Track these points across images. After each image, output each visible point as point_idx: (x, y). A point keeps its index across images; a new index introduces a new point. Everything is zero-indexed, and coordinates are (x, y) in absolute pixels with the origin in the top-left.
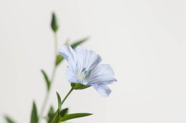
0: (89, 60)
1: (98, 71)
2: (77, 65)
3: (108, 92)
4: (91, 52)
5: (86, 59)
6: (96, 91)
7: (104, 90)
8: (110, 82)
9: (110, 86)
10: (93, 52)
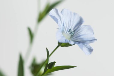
0: (73, 21)
1: (81, 32)
2: (63, 25)
3: (91, 50)
4: (75, 14)
5: (71, 21)
6: (81, 50)
7: (87, 49)
8: (92, 41)
9: (91, 45)
10: (76, 14)
